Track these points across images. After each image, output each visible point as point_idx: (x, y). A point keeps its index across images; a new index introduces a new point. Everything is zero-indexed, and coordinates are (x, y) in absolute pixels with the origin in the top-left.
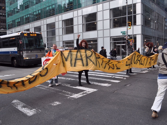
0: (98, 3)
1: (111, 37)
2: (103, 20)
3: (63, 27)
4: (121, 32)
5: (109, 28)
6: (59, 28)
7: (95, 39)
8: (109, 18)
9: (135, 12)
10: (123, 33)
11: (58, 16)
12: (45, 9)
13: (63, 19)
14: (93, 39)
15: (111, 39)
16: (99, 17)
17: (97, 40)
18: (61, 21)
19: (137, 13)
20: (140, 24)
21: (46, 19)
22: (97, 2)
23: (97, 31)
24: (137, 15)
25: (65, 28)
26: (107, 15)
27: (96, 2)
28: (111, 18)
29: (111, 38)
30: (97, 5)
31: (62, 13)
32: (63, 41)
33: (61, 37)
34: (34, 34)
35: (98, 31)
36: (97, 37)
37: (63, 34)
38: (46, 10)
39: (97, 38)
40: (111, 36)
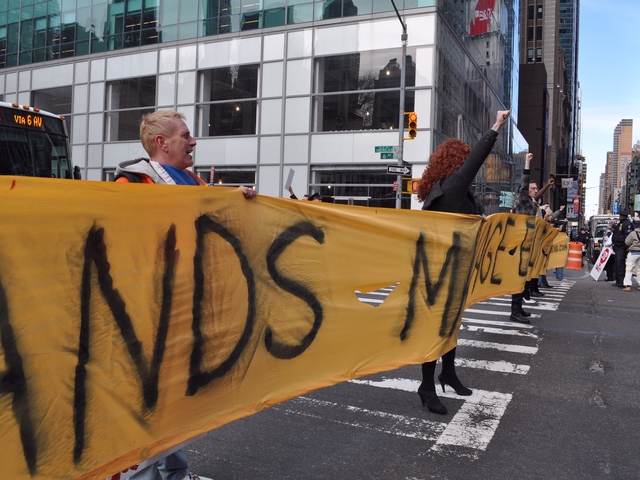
0: (266, 30)
1: (312, 166)
2: (285, 98)
3: (110, 109)
4: (377, 148)
5: (307, 130)
6: (88, 114)
7: (248, 170)
8: (307, 90)
9: (411, 79)
10: (386, 152)
11: (86, 64)
12: (31, 27)
13: (110, 77)
14: (239, 170)
15: (314, 174)
16: (269, 84)
17: (254, 173)
18: (103, 85)
19: (418, 83)
20: (428, 127)
21: (32, 69)
22: (264, 26)
23: (256, 139)
24: (416, 92)
25: (117, 116)
26: (303, 79)
27: (260, 25)
28: (317, 92)
29: (314, 169)
30: (263, 35)
31: (108, 50)
32: (104, 170)
33: (95, 151)
34: (34, 115)
35: (260, 136)
36: (254, 162)
37: (104, 138)
38: (31, 31)
39: (254, 167)
40: (313, 161)
